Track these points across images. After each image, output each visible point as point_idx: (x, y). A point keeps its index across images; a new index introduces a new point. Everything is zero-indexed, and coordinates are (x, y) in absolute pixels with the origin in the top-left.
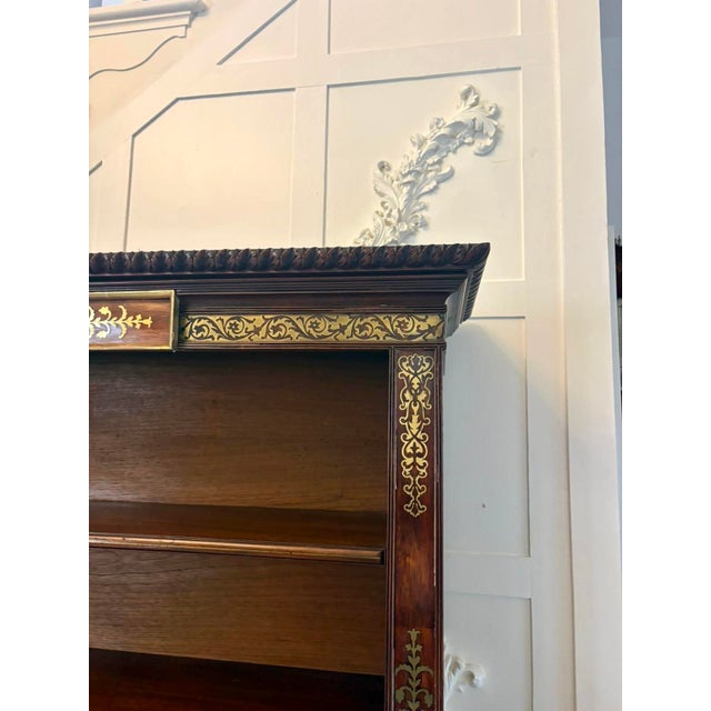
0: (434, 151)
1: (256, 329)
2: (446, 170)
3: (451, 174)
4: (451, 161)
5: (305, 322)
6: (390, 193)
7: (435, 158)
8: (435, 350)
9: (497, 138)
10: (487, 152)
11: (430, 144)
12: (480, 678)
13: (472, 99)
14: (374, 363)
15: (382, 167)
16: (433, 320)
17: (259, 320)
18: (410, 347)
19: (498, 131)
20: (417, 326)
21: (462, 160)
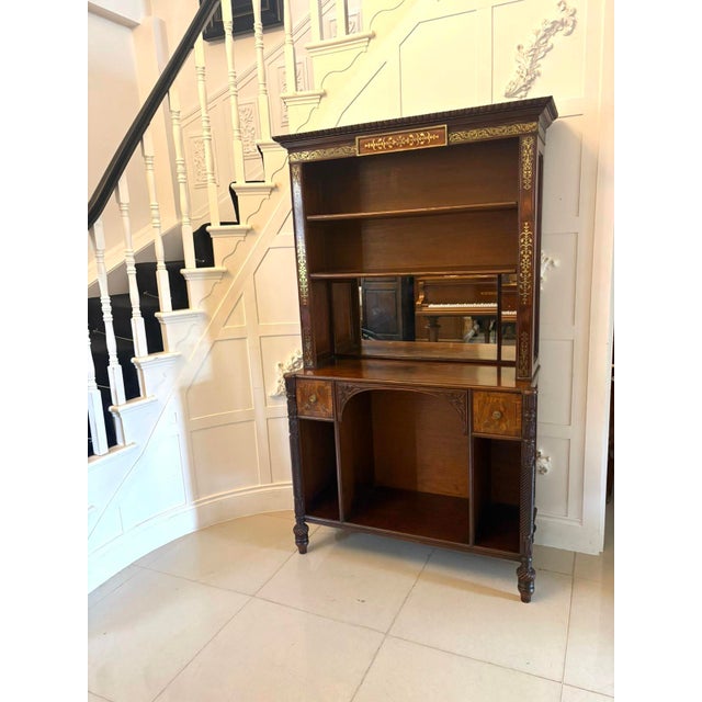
0: (545, 36)
1: (474, 135)
2: (549, 46)
3: (552, 47)
4: (552, 40)
5: (490, 130)
6: (522, 60)
7: (544, 40)
8: (535, 134)
9: (574, 26)
10: (569, 34)
11: (542, 33)
12: (556, 263)
13: (563, 6)
14: (513, 143)
15: (519, 47)
16: (534, 124)
17: (475, 131)
18: (526, 134)
19: (574, 21)
20: (529, 127)
21: (557, 39)
